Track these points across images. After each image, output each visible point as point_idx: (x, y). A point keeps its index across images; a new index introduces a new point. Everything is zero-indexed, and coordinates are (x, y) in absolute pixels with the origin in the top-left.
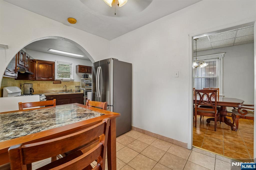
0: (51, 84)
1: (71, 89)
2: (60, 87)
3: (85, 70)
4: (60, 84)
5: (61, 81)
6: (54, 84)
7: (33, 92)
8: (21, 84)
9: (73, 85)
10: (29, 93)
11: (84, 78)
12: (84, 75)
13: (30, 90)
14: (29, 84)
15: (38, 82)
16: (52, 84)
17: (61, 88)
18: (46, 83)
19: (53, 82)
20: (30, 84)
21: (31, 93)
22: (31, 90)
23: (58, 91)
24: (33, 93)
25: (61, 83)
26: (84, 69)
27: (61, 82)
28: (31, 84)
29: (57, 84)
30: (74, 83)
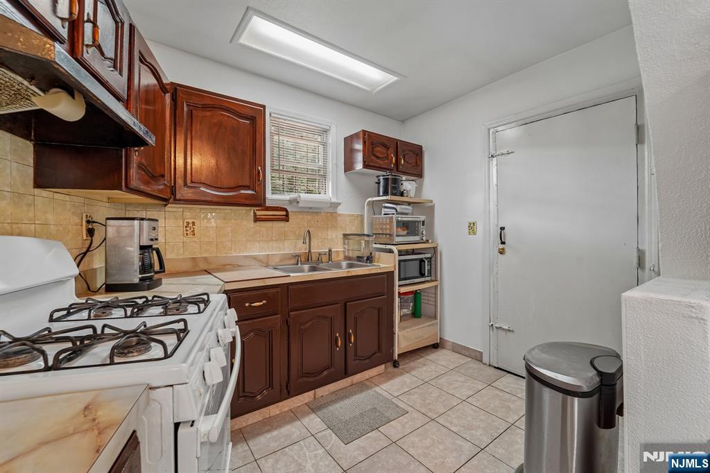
0: (245, 222)
1: (330, 251)
2: (283, 237)
3: (387, 157)
4: (282, 224)
5: (285, 210)
6: (258, 223)
7: (157, 267)
8: (88, 222)
9: (334, 227)
10: (136, 281)
11: (386, 193)
12: (386, 180)
13: (142, 260)
14: (136, 222)
15: (189, 213)
16: (252, 224)
17: (287, 243)
18: (224, 219)
19: (255, 213)
20: (142, 219)
21: (150, 278)
22: (147, 261)
23: (277, 260)
24: (156, 276)
25: (286, 218)
26: (384, 150)
27: (287, 215)
28: (145, 223)
29: (269, 224)
30: (339, 218)
